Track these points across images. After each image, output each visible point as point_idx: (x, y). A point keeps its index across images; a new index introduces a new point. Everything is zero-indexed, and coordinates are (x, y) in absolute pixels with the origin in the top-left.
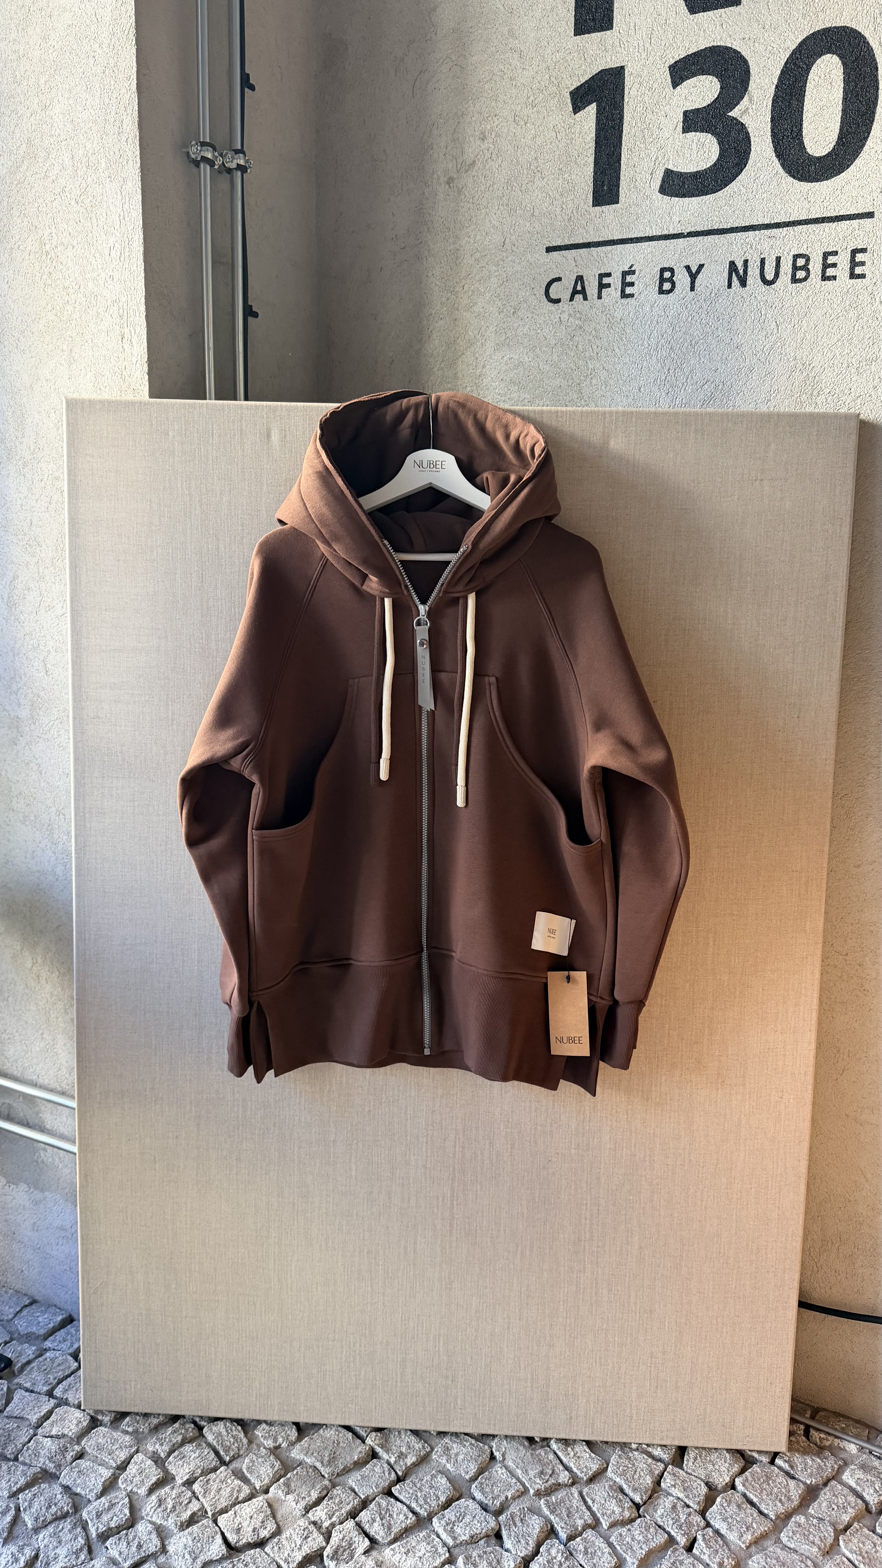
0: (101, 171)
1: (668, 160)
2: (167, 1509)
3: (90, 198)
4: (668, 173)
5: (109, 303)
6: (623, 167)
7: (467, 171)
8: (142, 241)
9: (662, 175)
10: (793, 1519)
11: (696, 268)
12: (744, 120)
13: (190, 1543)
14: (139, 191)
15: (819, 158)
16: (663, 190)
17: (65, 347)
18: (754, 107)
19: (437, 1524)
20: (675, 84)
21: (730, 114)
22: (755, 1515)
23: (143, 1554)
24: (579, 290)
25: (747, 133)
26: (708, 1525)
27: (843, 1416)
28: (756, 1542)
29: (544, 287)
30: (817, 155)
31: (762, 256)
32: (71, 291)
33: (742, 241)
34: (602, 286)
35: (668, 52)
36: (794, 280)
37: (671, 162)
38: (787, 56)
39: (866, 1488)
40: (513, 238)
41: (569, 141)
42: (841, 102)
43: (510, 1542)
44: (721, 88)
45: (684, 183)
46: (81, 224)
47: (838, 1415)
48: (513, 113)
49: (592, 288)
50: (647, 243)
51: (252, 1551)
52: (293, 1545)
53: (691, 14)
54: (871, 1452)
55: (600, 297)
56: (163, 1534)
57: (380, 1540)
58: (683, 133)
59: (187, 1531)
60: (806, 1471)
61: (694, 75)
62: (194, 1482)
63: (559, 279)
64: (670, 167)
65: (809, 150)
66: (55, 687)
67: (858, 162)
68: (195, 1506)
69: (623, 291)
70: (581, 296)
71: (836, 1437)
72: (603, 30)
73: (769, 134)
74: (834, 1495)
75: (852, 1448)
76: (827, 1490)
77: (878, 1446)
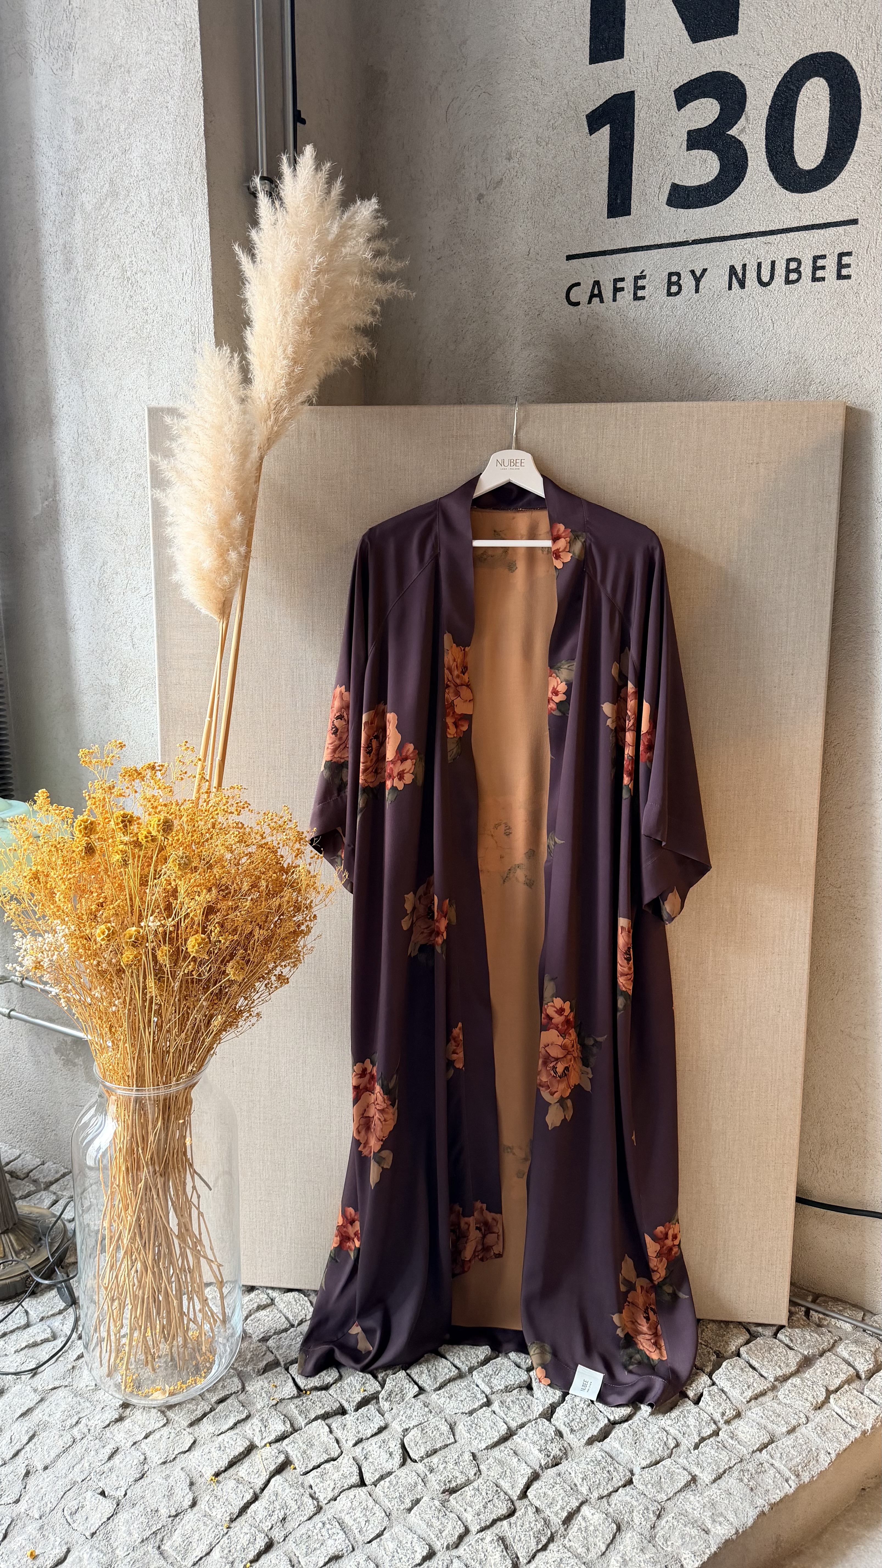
0: (174, 207)
1: (674, 175)
2: (246, 1359)
3: (166, 231)
4: (675, 187)
5: (183, 321)
6: (634, 182)
7: (495, 188)
8: (210, 267)
9: (669, 189)
10: (790, 1381)
11: (700, 272)
12: (742, 138)
13: (267, 1385)
14: (208, 224)
15: (809, 172)
16: (670, 203)
17: (145, 360)
18: (750, 126)
19: (477, 1376)
20: (680, 107)
21: (728, 133)
22: (756, 1377)
23: (227, 1393)
24: (596, 294)
25: (745, 150)
26: (714, 1384)
27: (841, 1301)
28: (756, 1397)
29: (565, 291)
30: (807, 169)
31: (759, 261)
32: (149, 311)
33: (741, 247)
34: (616, 290)
35: (673, 77)
36: (788, 282)
37: (677, 177)
38: (780, 80)
39: (857, 1358)
40: (537, 247)
41: (586, 160)
42: (827, 121)
43: (540, 1392)
44: (721, 109)
45: (688, 195)
46: (158, 254)
47: (837, 1300)
48: (535, 135)
49: (607, 293)
50: (656, 251)
51: (319, 1393)
52: (354, 1389)
53: (693, 43)
54: (864, 1331)
55: (614, 300)
56: (243, 1379)
57: (427, 1387)
58: (687, 150)
59: (263, 1376)
60: (804, 1343)
61: (697, 98)
62: (268, 1340)
63: (578, 284)
64: (677, 182)
65: (799, 164)
66: (141, 658)
67: (844, 174)
68: (270, 1358)
69: (635, 294)
70: (598, 299)
71: (834, 1318)
72: (615, 59)
73: (764, 150)
74: (828, 1363)
75: (848, 1327)
76: (822, 1359)
77: (872, 1326)
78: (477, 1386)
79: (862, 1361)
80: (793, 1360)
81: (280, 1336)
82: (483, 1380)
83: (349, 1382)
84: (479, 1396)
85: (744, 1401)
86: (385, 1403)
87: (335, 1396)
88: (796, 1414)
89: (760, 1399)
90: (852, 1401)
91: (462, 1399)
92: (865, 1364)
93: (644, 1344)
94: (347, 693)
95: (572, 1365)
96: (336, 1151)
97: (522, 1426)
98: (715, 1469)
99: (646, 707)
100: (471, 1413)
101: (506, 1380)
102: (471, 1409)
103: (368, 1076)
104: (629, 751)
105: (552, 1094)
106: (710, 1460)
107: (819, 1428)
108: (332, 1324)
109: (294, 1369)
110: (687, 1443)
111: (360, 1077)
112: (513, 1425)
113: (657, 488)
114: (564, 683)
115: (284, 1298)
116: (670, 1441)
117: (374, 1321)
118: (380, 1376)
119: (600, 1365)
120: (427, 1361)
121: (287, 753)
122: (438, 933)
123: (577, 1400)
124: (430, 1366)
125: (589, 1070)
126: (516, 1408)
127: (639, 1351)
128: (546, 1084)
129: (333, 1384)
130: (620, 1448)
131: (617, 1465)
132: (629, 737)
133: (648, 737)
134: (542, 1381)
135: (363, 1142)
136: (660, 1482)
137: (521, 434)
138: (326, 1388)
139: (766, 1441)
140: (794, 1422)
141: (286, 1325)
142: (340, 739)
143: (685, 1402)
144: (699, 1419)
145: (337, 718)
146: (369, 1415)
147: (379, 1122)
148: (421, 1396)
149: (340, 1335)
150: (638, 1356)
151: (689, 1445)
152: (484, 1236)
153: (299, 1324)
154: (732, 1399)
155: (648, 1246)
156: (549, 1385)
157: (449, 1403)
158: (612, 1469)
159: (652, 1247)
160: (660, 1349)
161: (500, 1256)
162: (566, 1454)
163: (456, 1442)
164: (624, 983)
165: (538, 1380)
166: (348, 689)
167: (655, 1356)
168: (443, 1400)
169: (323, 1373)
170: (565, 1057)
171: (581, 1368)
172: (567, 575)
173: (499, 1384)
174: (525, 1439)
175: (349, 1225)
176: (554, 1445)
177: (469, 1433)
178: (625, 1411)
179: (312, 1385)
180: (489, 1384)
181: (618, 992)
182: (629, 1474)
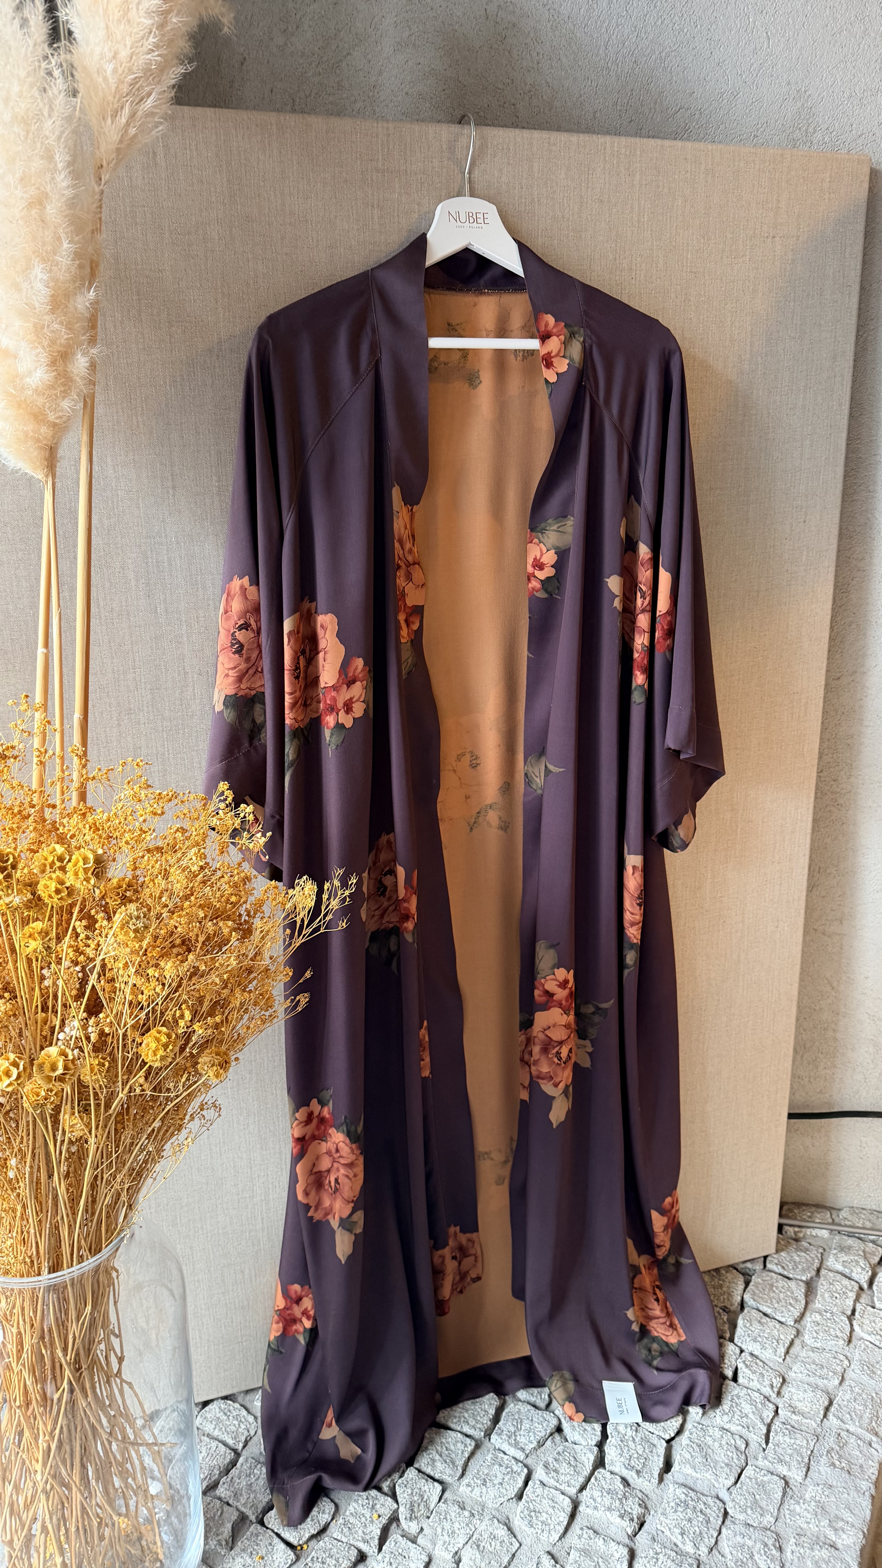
10: (807, 1318)
13: (247, 1560)
19: (498, 1440)
22: (775, 1326)
26: (742, 1351)
28: (788, 1351)
39: (851, 1268)
43: (576, 1433)
51: (321, 1543)
52: (363, 1520)
54: (841, 1233)
57: (449, 1478)
59: (237, 1549)
60: (797, 1267)
71: (805, 1227)
74: (831, 1284)
75: (824, 1234)
76: (822, 1280)
77: (846, 1226)
78: (505, 1453)
79: (859, 1270)
80: (800, 1292)
81: (230, 1475)
82: (509, 1444)
83: (353, 1511)
84: (515, 1468)
85: (781, 1360)
86: (410, 1524)
87: (344, 1540)
88: (835, 1358)
89: (791, 1351)
90: (874, 1322)
91: (499, 1480)
92: (864, 1273)
93: (658, 1329)
94: (253, 588)
95: (596, 1385)
96: (262, 1219)
97: (583, 1488)
98: (800, 1459)
99: (665, 578)
100: (520, 1496)
101: (534, 1433)
102: (516, 1490)
103: (315, 1121)
104: (640, 641)
105: (556, 1085)
106: (790, 1452)
107: (865, 1367)
108: (294, 1434)
109: (273, 1519)
110: (756, 1438)
111: (306, 1125)
112: (573, 1491)
113: (657, 267)
114: (553, 551)
115: (208, 1416)
116: (738, 1442)
117: (359, 1420)
118: (385, 1486)
119: (625, 1373)
120: (432, 1442)
121: (149, 687)
122: (406, 917)
123: (621, 1429)
124: (439, 1448)
125: (587, 1043)
126: (564, 1468)
127: (655, 1339)
128: (548, 1075)
129: (332, 1520)
130: (694, 1474)
131: (704, 1498)
132: (643, 621)
133: (669, 618)
134: (575, 1418)
135: (313, 1204)
136: (756, 1501)
137: (476, 173)
138: (323, 1530)
139: (826, 1403)
140: (839, 1369)
141: (230, 1456)
142: (248, 660)
143: (727, 1385)
144: (752, 1402)
145: (240, 628)
146: (400, 1551)
147: (347, 1180)
148: (446, 1495)
149: (310, 1446)
150: (655, 1346)
151: (760, 1440)
152: (460, 1263)
153: (244, 1447)
154: (766, 1361)
155: (654, 1222)
156: (584, 1421)
157: (487, 1492)
158: (702, 1506)
159: (658, 1221)
160: (676, 1329)
161: (479, 1278)
162: (646, 1508)
163: (521, 1545)
164: (633, 933)
165: (568, 1419)
166: (255, 581)
167: (673, 1340)
168: (477, 1491)
169: (314, 1512)
170: (569, 1037)
171: (606, 1384)
172: (565, 394)
173: (529, 1441)
174: (596, 1508)
175: (295, 1306)
176: (630, 1502)
177: (532, 1526)
178: (676, 1423)
179: (307, 1535)
180: (516, 1445)
181: (625, 945)
182: (721, 1505)
